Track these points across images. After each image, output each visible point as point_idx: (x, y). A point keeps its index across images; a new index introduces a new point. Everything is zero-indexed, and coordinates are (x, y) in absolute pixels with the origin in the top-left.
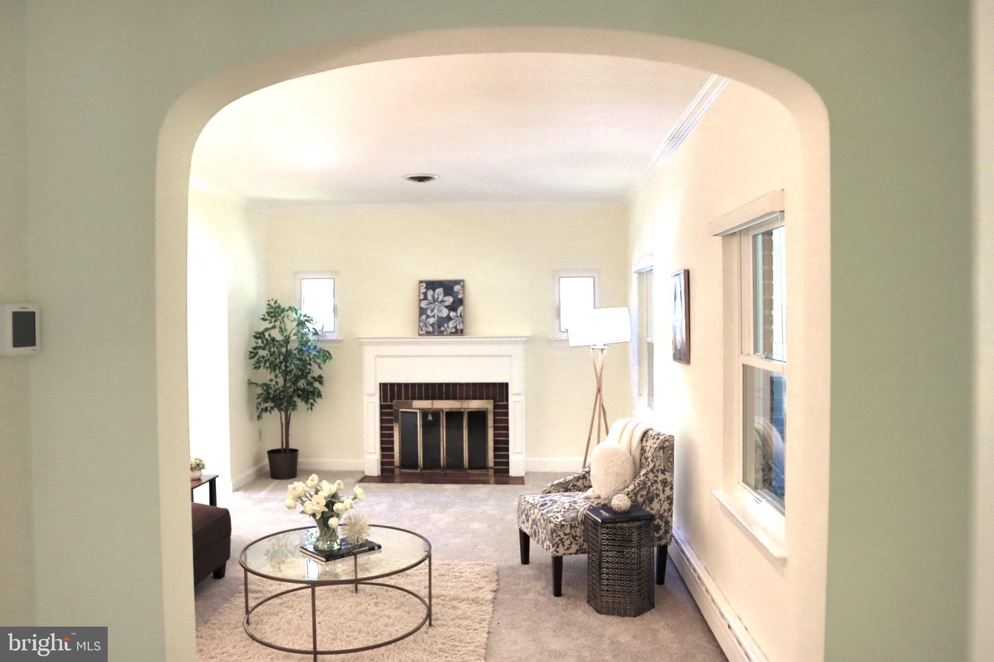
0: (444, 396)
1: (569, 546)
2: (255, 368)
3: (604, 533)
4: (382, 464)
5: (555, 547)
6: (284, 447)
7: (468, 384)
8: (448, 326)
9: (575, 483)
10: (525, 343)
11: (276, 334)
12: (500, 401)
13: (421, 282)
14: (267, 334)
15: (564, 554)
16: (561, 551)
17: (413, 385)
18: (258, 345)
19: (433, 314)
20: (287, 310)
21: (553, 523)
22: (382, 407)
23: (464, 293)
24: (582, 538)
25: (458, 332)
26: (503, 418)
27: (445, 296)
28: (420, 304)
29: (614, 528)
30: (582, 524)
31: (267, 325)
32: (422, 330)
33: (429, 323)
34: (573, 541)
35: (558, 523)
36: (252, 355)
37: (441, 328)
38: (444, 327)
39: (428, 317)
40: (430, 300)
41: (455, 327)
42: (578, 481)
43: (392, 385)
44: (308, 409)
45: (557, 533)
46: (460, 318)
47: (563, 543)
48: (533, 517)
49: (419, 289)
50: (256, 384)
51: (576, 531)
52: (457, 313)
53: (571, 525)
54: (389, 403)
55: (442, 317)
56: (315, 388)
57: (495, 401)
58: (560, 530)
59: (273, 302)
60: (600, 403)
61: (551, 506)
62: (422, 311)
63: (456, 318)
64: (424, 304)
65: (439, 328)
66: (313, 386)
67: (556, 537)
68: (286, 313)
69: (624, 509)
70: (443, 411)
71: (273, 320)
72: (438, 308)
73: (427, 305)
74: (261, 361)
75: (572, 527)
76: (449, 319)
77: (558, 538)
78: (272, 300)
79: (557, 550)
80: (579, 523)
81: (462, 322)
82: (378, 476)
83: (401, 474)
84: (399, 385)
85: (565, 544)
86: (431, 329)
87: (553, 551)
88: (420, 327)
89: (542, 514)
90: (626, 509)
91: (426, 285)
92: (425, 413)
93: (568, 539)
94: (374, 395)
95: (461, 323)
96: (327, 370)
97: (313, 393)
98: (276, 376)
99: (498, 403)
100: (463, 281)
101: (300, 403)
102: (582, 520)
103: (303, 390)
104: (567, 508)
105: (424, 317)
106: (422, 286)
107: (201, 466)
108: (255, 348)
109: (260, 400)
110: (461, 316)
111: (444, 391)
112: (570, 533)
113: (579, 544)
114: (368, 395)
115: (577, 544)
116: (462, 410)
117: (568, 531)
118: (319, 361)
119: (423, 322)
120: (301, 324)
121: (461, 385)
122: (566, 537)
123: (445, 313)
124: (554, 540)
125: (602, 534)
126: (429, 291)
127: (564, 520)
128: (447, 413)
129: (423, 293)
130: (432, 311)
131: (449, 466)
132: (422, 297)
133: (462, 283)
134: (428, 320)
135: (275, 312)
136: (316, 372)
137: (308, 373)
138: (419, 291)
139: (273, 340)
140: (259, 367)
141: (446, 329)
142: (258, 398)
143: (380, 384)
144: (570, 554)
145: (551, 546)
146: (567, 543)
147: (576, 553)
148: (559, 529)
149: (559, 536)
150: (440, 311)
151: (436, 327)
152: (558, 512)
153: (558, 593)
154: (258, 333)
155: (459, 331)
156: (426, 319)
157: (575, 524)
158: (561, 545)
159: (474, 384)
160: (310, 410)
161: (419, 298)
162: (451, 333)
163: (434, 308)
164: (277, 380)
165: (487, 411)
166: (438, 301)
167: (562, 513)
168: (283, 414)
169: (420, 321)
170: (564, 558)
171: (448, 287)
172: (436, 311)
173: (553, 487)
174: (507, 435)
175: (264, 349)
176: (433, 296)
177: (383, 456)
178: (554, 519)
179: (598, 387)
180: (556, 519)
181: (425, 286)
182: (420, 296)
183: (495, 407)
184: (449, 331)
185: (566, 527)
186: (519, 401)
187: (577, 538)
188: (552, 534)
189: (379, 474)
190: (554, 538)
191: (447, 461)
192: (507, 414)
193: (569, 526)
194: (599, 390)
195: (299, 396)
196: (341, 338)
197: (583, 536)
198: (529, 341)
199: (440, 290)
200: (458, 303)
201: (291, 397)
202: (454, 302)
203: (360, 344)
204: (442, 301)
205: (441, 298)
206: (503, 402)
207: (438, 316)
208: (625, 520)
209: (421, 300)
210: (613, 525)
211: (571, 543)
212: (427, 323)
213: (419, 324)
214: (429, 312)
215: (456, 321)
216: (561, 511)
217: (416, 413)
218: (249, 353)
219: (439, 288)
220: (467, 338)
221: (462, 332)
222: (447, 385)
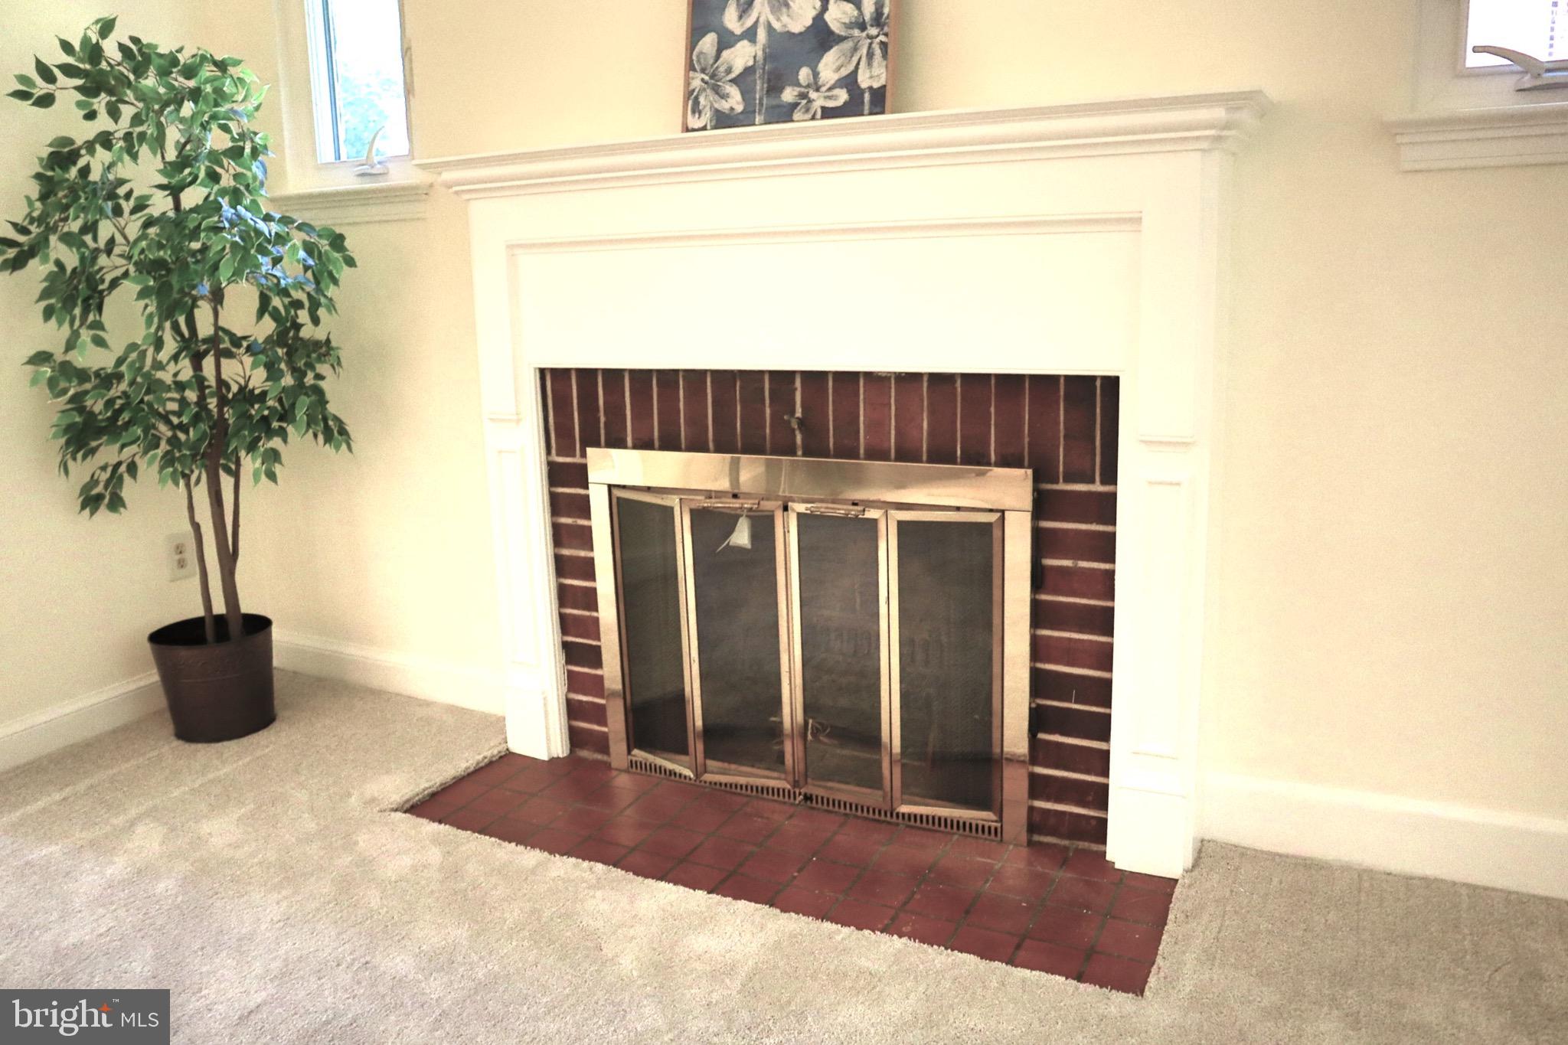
0: (798, 436)
4: (573, 710)
6: (232, 607)
7: (908, 381)
8: (817, 75)
10: (1218, 138)
12: (1068, 479)
17: (667, 378)
19: (749, 23)
25: (862, 101)
26: (1084, 565)
32: (696, 110)
33: (729, 70)
37: (781, 89)
38: (795, 81)
39: (727, 41)
41: (850, 82)
43: (587, 375)
46: (873, 31)
54: (575, 459)
55: (788, 35)
57: (1042, 475)
62: (702, 18)
63: (857, 33)
65: (771, 93)
70: (787, 511)
76: (821, 39)
81: (887, 49)
82: (554, 761)
83: (634, 766)
84: (613, 378)
86: (735, 100)
88: (689, 95)
94: (519, 421)
95: (880, 52)
99: (1062, 486)
105: (709, 43)
110: (879, 19)
111: (798, 411)
114: (496, 420)
119: (705, 71)
121: (876, 381)
123: (803, 10)
128: (805, 519)
130: (747, 8)
134: (726, 55)
141: (803, 96)
143: (540, 374)
151: (759, 87)
155: (867, 97)
156: (717, 58)
159: (940, 381)
162: (826, 111)
165: (1002, 522)
169: (692, 67)
172: (762, 9)
174: (1103, 656)
177: (571, 682)
183: (1042, 506)
184: (819, 101)
186: (1177, 483)
189: (563, 751)
192: (1106, 547)
206: (1092, 481)
207: (772, 31)
212: (721, 71)
213: (688, 83)
215: (855, 50)
217: (671, 511)
220: (900, 125)
221: (879, 101)
222: (815, 379)
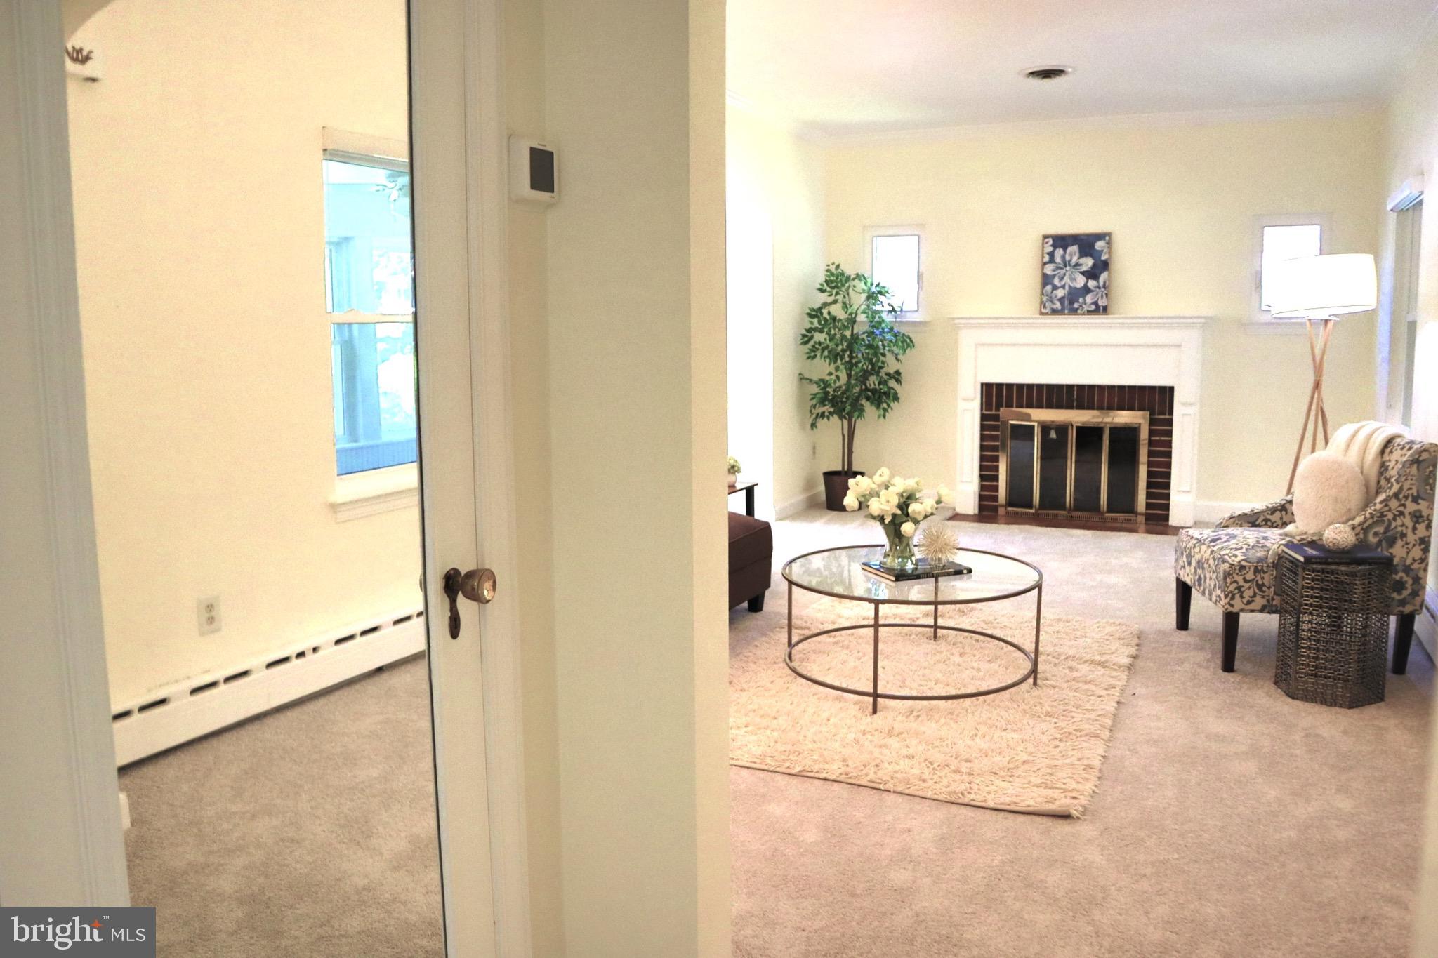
0: (1075, 404)
1: (1250, 599)
2: (808, 358)
3: (1308, 579)
4: (981, 498)
5: (1228, 599)
6: (846, 468)
7: (1111, 388)
8: (1085, 300)
9: (1269, 517)
10: (1203, 326)
11: (837, 310)
12: (1159, 414)
13: (1045, 237)
14: (825, 311)
15: (1242, 610)
16: (1238, 604)
17: (1030, 387)
18: (813, 326)
19: (1063, 283)
20: (854, 279)
21: (1228, 562)
22: (983, 418)
23: (1110, 253)
24: (1272, 589)
25: (1099, 310)
26: (1163, 438)
27: (1081, 256)
28: (1043, 269)
29: (1323, 571)
30: (1273, 567)
31: (824, 298)
32: (1045, 307)
33: (1056, 297)
34: (1257, 591)
35: (1235, 563)
36: (806, 339)
37: (1073, 303)
38: (1078, 302)
39: (1055, 288)
40: (1059, 264)
41: (1096, 303)
42: (1272, 513)
43: (999, 386)
44: (879, 417)
45: (1233, 578)
46: (1103, 289)
47: (1241, 593)
48: (1198, 556)
49: (1043, 248)
50: (811, 380)
51: (1263, 578)
52: (1098, 282)
53: (1256, 567)
54: (994, 412)
55: (1076, 288)
56: (890, 388)
57: (1152, 414)
58: (1237, 574)
59: (834, 266)
60: (1318, 404)
61: (1228, 541)
62: (1046, 280)
63: (1098, 290)
64: (1049, 269)
65: (1070, 304)
66: (887, 385)
67: (1231, 583)
68: (852, 283)
69: (1344, 546)
70: (1072, 425)
71: (834, 291)
72: (1070, 275)
73: (1054, 271)
74: (818, 349)
75: (1256, 571)
76: (1086, 290)
77: (1235, 585)
78: (833, 264)
79: (1232, 602)
80: (1268, 566)
81: (1107, 295)
82: (975, 515)
83: (1007, 513)
84: (1010, 386)
85: (1244, 595)
86: (1058, 305)
87: (1226, 604)
88: (1042, 302)
89: (1212, 552)
90: (1346, 547)
91: (1053, 240)
92: (1046, 428)
93: (1249, 588)
94: (972, 400)
95: (1104, 296)
96: (907, 363)
97: (887, 394)
98: (837, 369)
99: (1157, 417)
100: (1109, 234)
101: (869, 408)
102: (1273, 562)
103: (874, 391)
104: (1252, 544)
105: (1049, 288)
106: (1047, 243)
107: (736, 468)
108: (809, 331)
109: (814, 402)
110: (1104, 286)
111: (1075, 397)
112: (1253, 579)
113: (1267, 598)
114: (964, 400)
115: (1263, 597)
116: (1102, 425)
117: (1250, 576)
118: (896, 350)
119: (1047, 296)
120: (872, 297)
121: (1101, 388)
122: (1247, 585)
123: (1080, 281)
124: (1228, 587)
125: (1304, 578)
126: (1057, 250)
127: (1244, 560)
128: (1078, 428)
129: (1048, 254)
130: (1061, 279)
131: (1078, 506)
132: (1047, 258)
133: (1107, 238)
134: (1055, 292)
135: (836, 281)
136: (891, 365)
137: (881, 368)
138: (1043, 250)
139: (834, 319)
140: (815, 357)
141: (1081, 306)
142: (812, 399)
143: (982, 384)
144: (1252, 611)
145: (1222, 596)
146: (1248, 594)
147: (1262, 611)
148: (1237, 571)
149: (1236, 582)
150: (1073, 279)
151: (1066, 302)
152: (1237, 549)
153: (1228, 666)
154: (813, 310)
155: (1101, 308)
156: (1052, 292)
157: (1262, 566)
158: (1237, 596)
159: (1121, 388)
160: (882, 418)
161: (1042, 260)
162: (1088, 311)
163: (1065, 274)
164: (839, 373)
165: (1140, 426)
166: (1070, 265)
167: (1244, 550)
168: (846, 422)
169: (1042, 294)
170: (1242, 615)
171: (1086, 243)
172: (1067, 280)
173: (1232, 520)
174: (1169, 465)
175: (821, 331)
176: (1063, 257)
177: (982, 488)
178: (1230, 557)
179: (1315, 380)
180: (1233, 558)
181: (1051, 242)
182: (1043, 257)
183: (1152, 422)
184: (1086, 308)
185: (1248, 570)
186: (1190, 415)
187: (1264, 589)
188: (1225, 578)
189: (977, 512)
190: (1228, 585)
191: (1075, 500)
192: (1170, 433)
193: (1252, 569)
194: (1317, 385)
195: (868, 399)
196: (927, 320)
197: (1274, 585)
198: (1209, 324)
199: (1074, 249)
200: (1102, 266)
201: (858, 399)
202: (1094, 266)
203: (954, 326)
204: (1077, 265)
205: (1075, 259)
206: (1165, 415)
207: (1070, 286)
208: (1344, 561)
209: (1045, 264)
210: (1324, 567)
211: (1255, 595)
212: (1053, 296)
213: (1041, 299)
214: (1056, 281)
215: (1097, 294)
216: (1241, 548)
217: (1033, 427)
218: (800, 337)
219: (1072, 245)
220: (1112, 318)
221: (1105, 310)
222: (1081, 387)
